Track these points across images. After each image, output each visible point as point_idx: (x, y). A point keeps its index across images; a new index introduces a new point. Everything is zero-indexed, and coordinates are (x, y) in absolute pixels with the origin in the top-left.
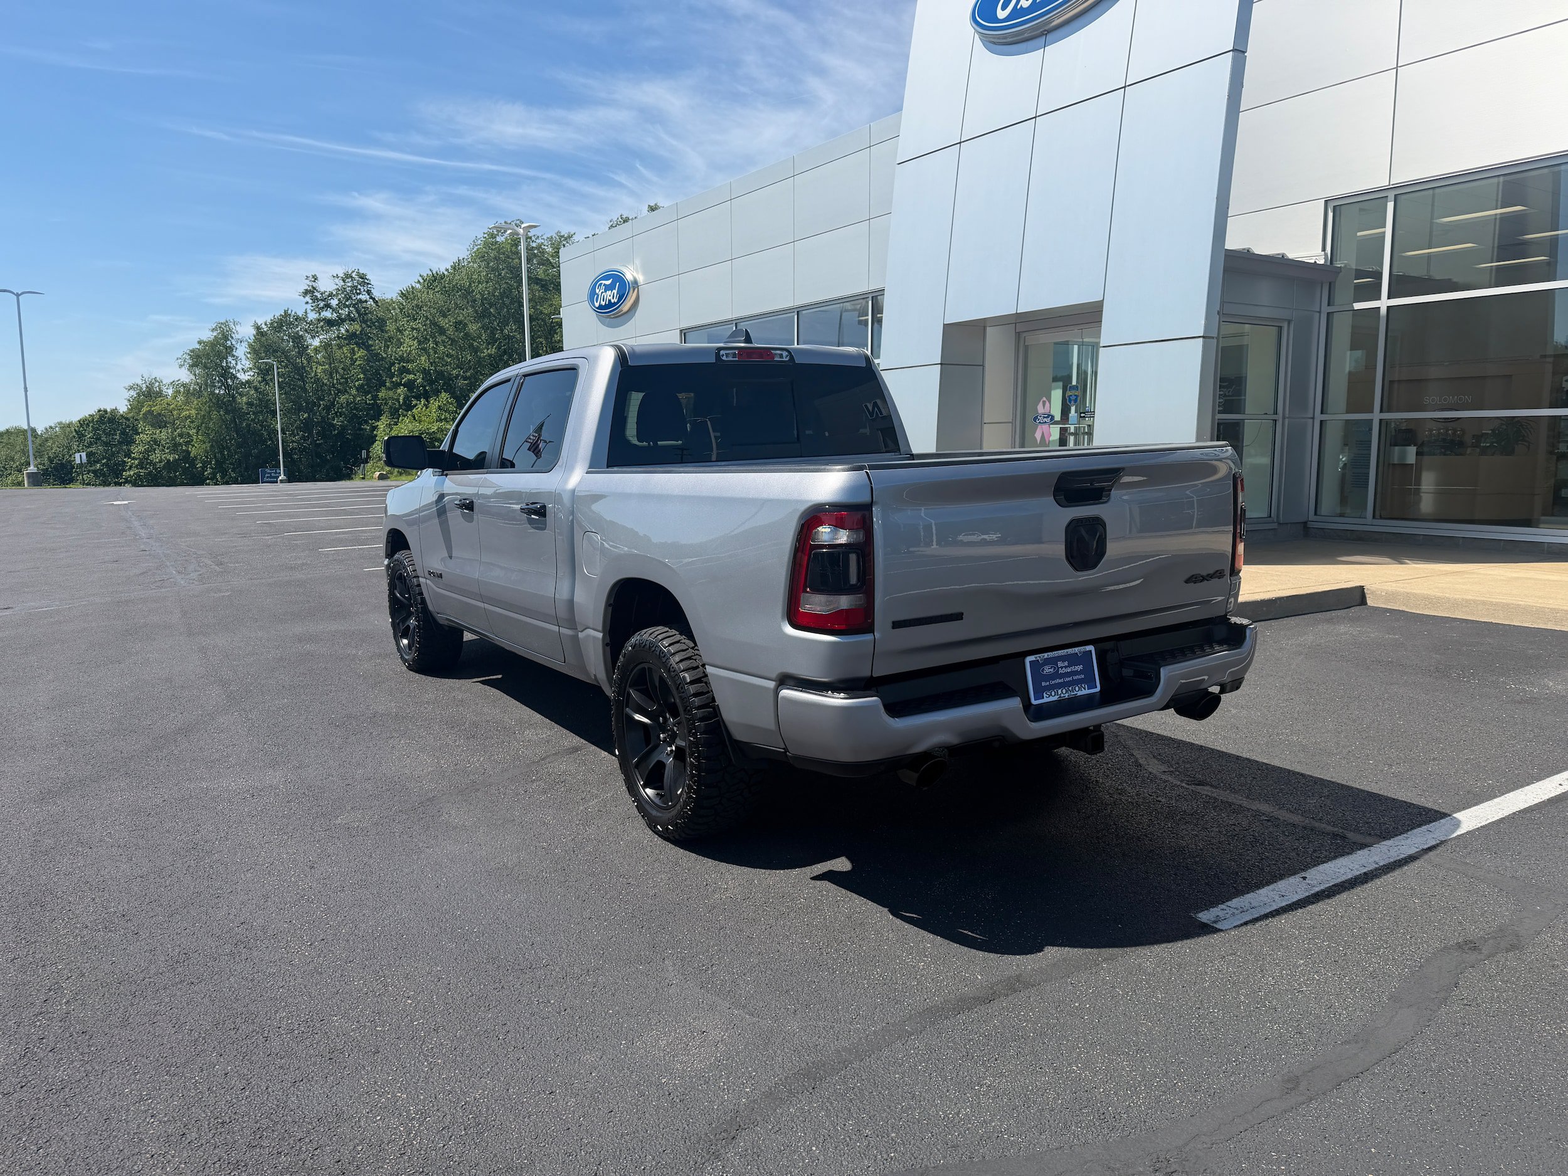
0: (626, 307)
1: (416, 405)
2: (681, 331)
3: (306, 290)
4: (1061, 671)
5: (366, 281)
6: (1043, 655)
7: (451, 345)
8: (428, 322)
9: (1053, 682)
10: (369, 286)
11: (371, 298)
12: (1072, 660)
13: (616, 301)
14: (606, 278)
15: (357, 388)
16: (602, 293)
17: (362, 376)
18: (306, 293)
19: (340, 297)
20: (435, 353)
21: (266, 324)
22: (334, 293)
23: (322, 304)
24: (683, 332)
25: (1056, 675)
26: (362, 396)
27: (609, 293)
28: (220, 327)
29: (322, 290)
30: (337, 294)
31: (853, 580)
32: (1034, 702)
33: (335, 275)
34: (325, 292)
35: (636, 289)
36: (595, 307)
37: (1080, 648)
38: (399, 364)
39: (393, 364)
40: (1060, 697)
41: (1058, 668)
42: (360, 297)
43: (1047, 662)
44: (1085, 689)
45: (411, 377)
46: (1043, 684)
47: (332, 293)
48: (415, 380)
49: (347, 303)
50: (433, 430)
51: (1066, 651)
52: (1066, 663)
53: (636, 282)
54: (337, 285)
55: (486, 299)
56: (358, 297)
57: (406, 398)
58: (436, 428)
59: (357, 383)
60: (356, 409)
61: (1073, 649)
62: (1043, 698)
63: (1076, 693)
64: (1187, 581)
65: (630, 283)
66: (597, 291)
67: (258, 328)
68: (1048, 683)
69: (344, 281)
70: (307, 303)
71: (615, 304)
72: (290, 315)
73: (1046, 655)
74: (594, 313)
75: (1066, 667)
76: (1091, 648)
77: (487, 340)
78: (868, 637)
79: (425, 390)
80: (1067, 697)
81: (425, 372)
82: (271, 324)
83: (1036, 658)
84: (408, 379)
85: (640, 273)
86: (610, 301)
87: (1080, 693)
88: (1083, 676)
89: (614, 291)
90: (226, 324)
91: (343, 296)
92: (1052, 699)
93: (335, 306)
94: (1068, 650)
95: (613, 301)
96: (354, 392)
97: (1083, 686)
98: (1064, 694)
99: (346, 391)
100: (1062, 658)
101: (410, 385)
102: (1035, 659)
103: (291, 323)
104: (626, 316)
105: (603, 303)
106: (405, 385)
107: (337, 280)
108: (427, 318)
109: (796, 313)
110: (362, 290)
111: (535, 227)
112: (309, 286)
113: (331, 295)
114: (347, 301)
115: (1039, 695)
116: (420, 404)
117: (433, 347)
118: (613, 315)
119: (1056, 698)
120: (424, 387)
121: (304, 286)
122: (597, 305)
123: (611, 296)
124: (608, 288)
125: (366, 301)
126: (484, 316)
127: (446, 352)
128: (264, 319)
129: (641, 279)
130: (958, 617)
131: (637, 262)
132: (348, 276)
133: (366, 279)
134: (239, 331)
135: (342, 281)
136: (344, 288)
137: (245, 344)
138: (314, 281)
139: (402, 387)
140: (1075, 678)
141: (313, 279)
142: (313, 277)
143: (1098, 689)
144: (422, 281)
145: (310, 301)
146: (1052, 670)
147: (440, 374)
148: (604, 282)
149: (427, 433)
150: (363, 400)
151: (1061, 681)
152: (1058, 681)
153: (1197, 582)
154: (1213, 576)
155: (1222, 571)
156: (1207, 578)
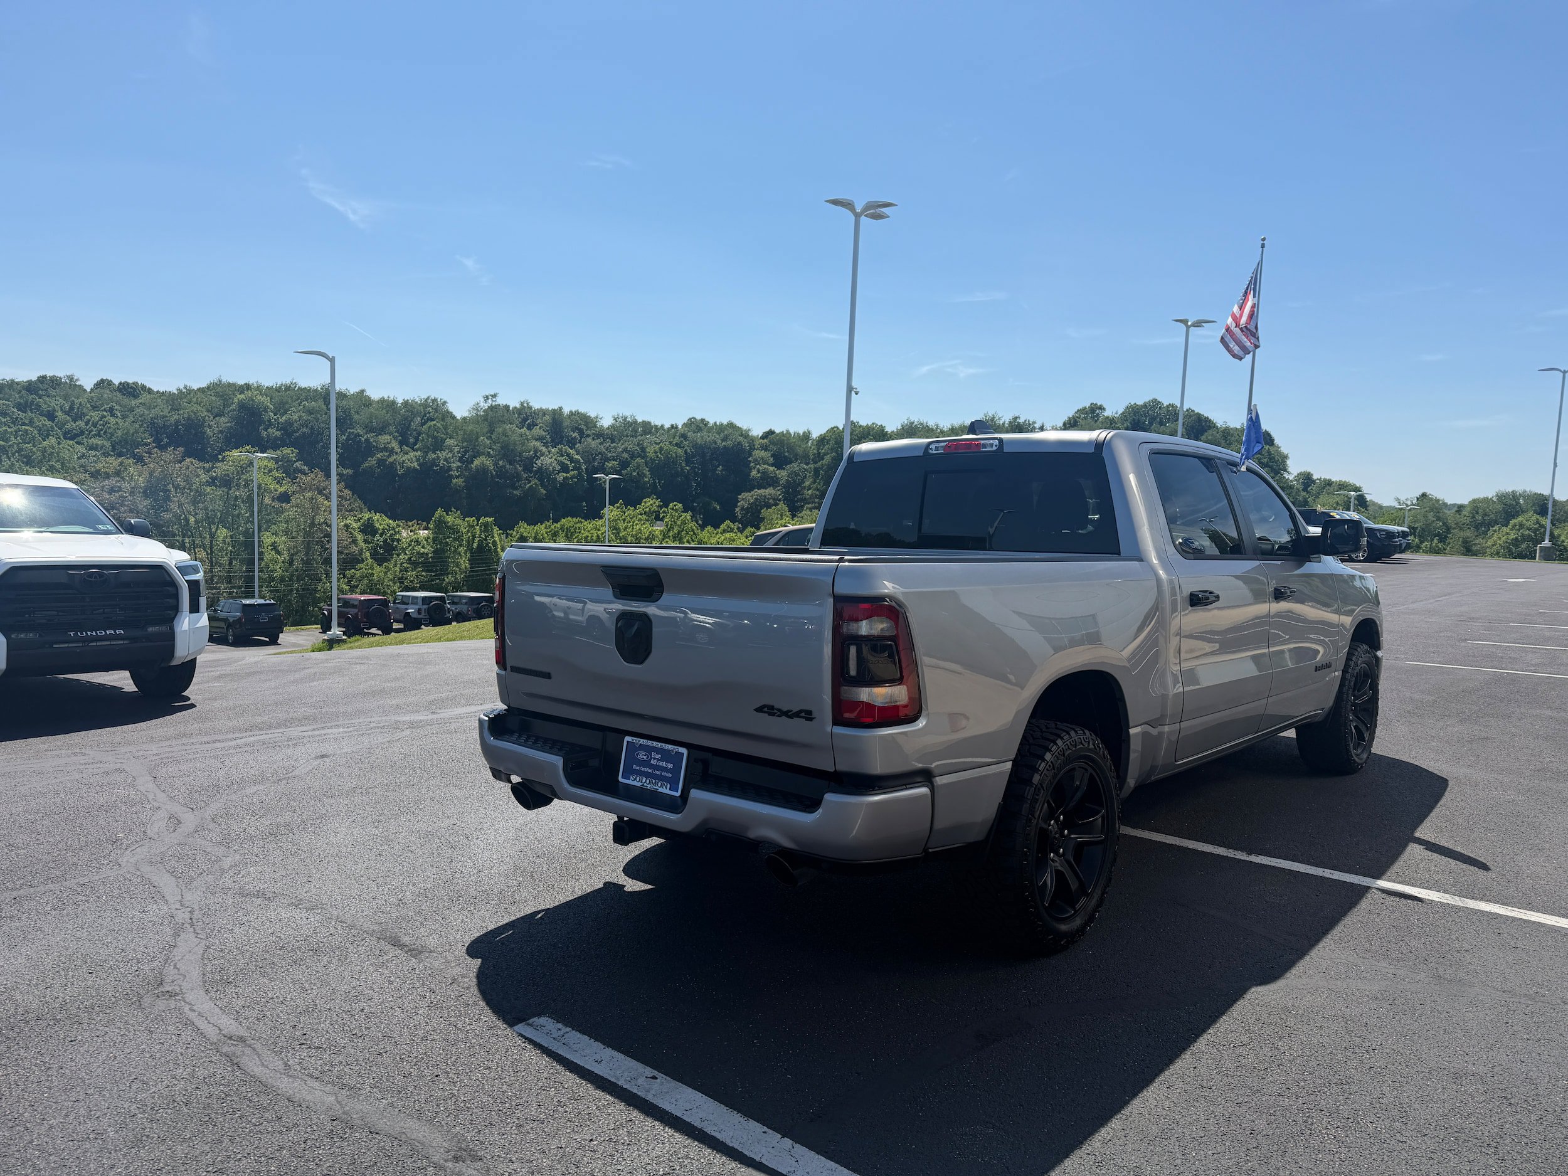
4: (652, 762)
6: (640, 739)
9: (643, 769)
12: (666, 756)
25: (647, 764)
32: (620, 779)
37: (673, 747)
40: (643, 785)
41: (651, 758)
43: (643, 748)
44: (666, 788)
46: (634, 767)
52: (660, 757)
61: (667, 745)
62: (628, 779)
63: (657, 788)
64: (759, 710)
68: (638, 768)
73: (642, 741)
75: (658, 760)
76: (684, 750)
80: (648, 788)
83: (633, 740)
87: (661, 790)
88: (671, 776)
92: (635, 783)
94: (662, 744)
97: (666, 784)
98: (647, 783)
100: (658, 750)
102: (631, 741)
115: (626, 773)
119: (639, 784)
130: (548, 676)
140: (664, 774)
143: (678, 794)
146: (645, 757)
151: (649, 771)
152: (647, 770)
153: (773, 715)
154: (797, 715)
155: (809, 712)
156: (788, 714)
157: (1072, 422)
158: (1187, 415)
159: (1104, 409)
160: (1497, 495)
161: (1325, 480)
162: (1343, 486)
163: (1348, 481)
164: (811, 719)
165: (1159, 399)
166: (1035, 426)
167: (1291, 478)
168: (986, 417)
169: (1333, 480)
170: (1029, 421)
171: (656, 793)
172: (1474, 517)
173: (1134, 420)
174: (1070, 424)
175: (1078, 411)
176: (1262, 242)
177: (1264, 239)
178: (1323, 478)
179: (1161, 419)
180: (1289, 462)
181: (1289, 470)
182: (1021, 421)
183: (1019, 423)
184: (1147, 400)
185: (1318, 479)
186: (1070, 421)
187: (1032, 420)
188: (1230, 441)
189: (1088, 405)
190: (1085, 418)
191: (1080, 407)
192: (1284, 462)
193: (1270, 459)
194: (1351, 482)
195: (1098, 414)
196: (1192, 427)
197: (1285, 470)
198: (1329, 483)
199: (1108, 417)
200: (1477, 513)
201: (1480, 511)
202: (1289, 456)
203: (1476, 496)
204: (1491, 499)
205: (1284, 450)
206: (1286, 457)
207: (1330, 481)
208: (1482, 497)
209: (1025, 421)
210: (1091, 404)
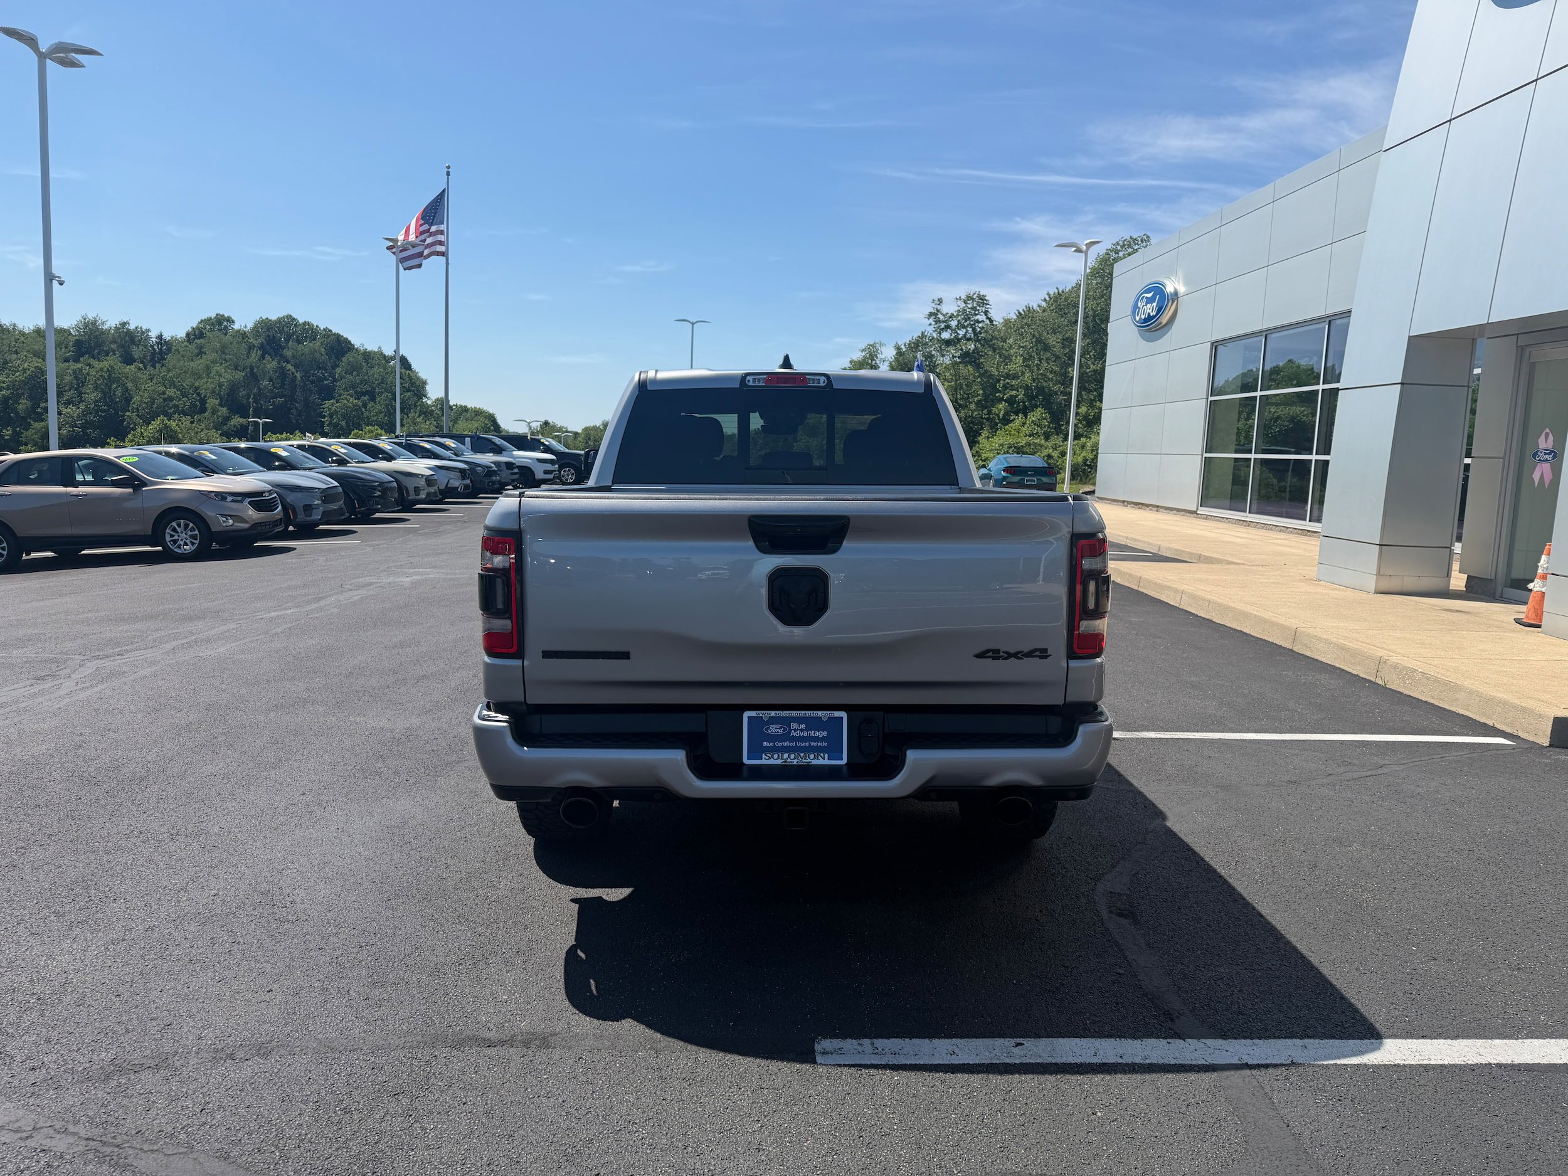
0: (1165, 319)
1: (1015, 419)
2: (1212, 344)
3: (931, 313)
4: (793, 733)
5: (985, 302)
6: (770, 712)
7: (1055, 361)
8: (1034, 340)
9: (781, 744)
10: (988, 306)
11: (988, 318)
12: (812, 724)
13: (1154, 314)
14: (1147, 291)
15: (976, 403)
16: (1144, 306)
17: (981, 392)
18: (931, 314)
19: (959, 318)
20: (1039, 369)
21: (905, 345)
22: (955, 314)
23: (943, 326)
24: (1215, 344)
25: (786, 737)
26: (979, 410)
27: (1149, 306)
28: (869, 348)
29: (944, 313)
30: (958, 315)
31: (500, 606)
32: (746, 761)
33: (958, 298)
34: (947, 313)
35: (1176, 301)
36: (1136, 321)
37: (825, 712)
38: (1004, 381)
39: (999, 381)
40: (785, 761)
41: (791, 730)
42: (978, 317)
43: (773, 720)
44: (823, 759)
45: (1013, 393)
46: (765, 744)
47: (953, 315)
48: (1017, 396)
49: (965, 324)
50: (1021, 444)
51: (803, 712)
52: (803, 726)
53: (1176, 293)
54: (959, 306)
55: (1098, 315)
56: (976, 318)
57: (1007, 413)
58: (1024, 442)
59: (976, 399)
60: (973, 422)
61: (815, 712)
62: (762, 759)
63: (809, 760)
64: (981, 655)
65: (1170, 295)
66: (1139, 304)
67: (898, 348)
68: (772, 744)
69: (965, 303)
70: (930, 324)
71: (1154, 317)
72: (926, 336)
73: (773, 713)
74: (1136, 329)
75: (802, 730)
76: (843, 714)
77: (1095, 356)
78: (517, 663)
79: (1025, 406)
80: (795, 763)
81: (1027, 388)
82: (909, 344)
83: (758, 714)
84: (1011, 395)
85: (1181, 284)
86: (1149, 314)
87: (815, 762)
88: (826, 744)
89: (1154, 304)
90: (873, 346)
91: (963, 317)
92: (771, 762)
93: (954, 327)
94: (807, 712)
95: (1151, 314)
96: (973, 406)
97: (822, 755)
98: (793, 759)
99: (967, 406)
100: (799, 720)
101: (1011, 401)
102: (756, 715)
103: (926, 344)
104: (1165, 329)
105: (1143, 317)
106: (1006, 401)
107: (959, 303)
108: (1034, 336)
109: (1327, 322)
110: (981, 311)
111: (1098, 242)
112: (934, 308)
113: (952, 316)
114: (966, 321)
115: (754, 753)
116: (1018, 418)
117: (1037, 364)
118: (1154, 327)
119: (779, 762)
120: (1024, 402)
121: (930, 309)
122: (1137, 318)
123: (1150, 309)
124: (1150, 301)
125: (983, 321)
126: (1094, 332)
127: (1050, 369)
128: (904, 340)
129: (1182, 289)
130: (625, 655)
131: (1180, 274)
132: (970, 298)
133: (985, 300)
134: (883, 352)
135: (963, 303)
136: (965, 310)
137: (887, 364)
138: (939, 304)
139: (1003, 403)
140: (815, 744)
141: (938, 303)
142: (939, 300)
143: (844, 761)
144: (1048, 299)
145: (934, 323)
146: (781, 731)
147: (1041, 390)
148: (1146, 295)
149: (1015, 447)
150: (979, 414)
151: (790, 744)
152: (787, 744)
153: (998, 658)
154: (1030, 654)
155: (1046, 650)
156: (1017, 655)
157: (197, 333)
158: (325, 335)
159: (233, 322)
160: (603, 424)
161: (461, 406)
162: (478, 413)
163: (481, 408)
164: (1046, 657)
165: (294, 316)
166: (150, 334)
167: (429, 402)
168: (85, 319)
169: (469, 406)
170: (141, 328)
171: (809, 766)
172: (587, 443)
173: (269, 336)
174: (195, 335)
175: (202, 321)
176: (447, 170)
177: (448, 167)
178: (458, 404)
179: (298, 337)
180: (427, 387)
181: (429, 395)
182: (132, 327)
183: (128, 330)
184: (281, 315)
185: (454, 405)
186: (195, 332)
187: (145, 328)
188: (371, 365)
189: (213, 316)
190: (211, 330)
191: (205, 317)
192: (423, 388)
193: (412, 384)
194: (485, 409)
195: (226, 327)
196: (332, 348)
197: (425, 396)
198: (465, 409)
199: (239, 331)
200: (590, 439)
201: (592, 438)
202: (428, 381)
203: (588, 425)
204: (599, 427)
205: (423, 375)
206: (424, 383)
207: (466, 407)
208: (592, 425)
209: (136, 328)
210: (217, 315)
